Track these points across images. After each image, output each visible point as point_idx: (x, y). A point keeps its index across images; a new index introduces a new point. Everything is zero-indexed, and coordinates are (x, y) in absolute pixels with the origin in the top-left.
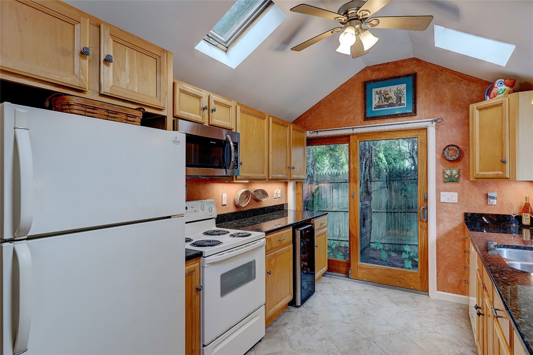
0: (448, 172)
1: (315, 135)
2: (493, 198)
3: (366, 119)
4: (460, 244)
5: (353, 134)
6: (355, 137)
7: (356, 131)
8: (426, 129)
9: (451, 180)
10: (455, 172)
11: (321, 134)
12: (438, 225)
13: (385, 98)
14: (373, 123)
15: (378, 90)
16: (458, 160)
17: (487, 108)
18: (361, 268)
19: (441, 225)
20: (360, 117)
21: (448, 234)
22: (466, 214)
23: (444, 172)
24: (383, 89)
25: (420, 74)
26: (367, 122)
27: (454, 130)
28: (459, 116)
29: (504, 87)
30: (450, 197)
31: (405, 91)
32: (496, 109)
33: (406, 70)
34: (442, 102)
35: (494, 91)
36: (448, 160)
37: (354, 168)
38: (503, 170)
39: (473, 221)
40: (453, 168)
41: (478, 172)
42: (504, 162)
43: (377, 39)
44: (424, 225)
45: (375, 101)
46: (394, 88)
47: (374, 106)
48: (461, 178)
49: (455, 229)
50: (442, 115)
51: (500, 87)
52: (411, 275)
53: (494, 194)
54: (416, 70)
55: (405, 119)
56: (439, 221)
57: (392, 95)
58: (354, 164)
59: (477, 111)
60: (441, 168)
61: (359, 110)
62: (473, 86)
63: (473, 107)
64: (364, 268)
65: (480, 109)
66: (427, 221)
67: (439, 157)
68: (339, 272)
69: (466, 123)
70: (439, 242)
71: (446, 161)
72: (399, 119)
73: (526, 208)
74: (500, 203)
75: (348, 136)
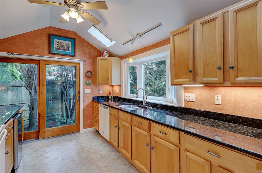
0: (88, 82)
1: (12, 56)
2: (101, 91)
3: (50, 53)
4: (91, 109)
5: (42, 60)
6: (43, 62)
7: (44, 58)
8: (79, 63)
9: (89, 84)
10: (90, 82)
11: (16, 56)
12: (84, 102)
13: (61, 46)
14: (54, 56)
15: (58, 40)
16: (90, 77)
17: (103, 60)
18: (47, 131)
19: (85, 103)
20: (46, 52)
21: (87, 106)
22: (93, 97)
23: (86, 82)
24: (60, 41)
25: (76, 40)
26: (51, 55)
27: (89, 66)
29: (107, 54)
30: (88, 91)
31: (70, 45)
32: (106, 60)
33: (71, 35)
34: (85, 54)
35: (104, 54)
37: (42, 78)
38: (108, 81)
41: (100, 82)
42: (109, 79)
44: (78, 103)
46: (66, 42)
47: (55, 48)
48: (92, 84)
49: (90, 103)
50: (85, 59)
51: (106, 54)
52: (73, 126)
53: (101, 89)
54: (75, 37)
55: (70, 57)
56: (84, 101)
57: (64, 45)
58: (42, 76)
59: (100, 60)
60: (85, 80)
61: (46, 48)
62: (95, 51)
63: (98, 58)
65: (101, 60)
66: (80, 102)
67: (84, 75)
68: (31, 138)
69: (94, 64)
70: (84, 109)
71: (87, 77)
72: (68, 57)
73: (110, 93)
74: (103, 92)
75: (39, 61)
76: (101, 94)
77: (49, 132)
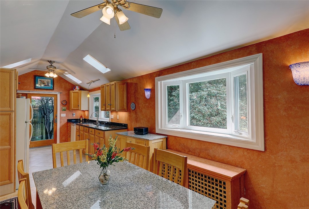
0: (63, 108)
3: (35, 88)
4: (66, 128)
5: (29, 94)
7: (30, 92)
8: (57, 95)
9: (64, 110)
10: (65, 108)
12: (60, 123)
13: (43, 83)
14: (38, 90)
15: (41, 79)
16: (66, 105)
17: (75, 92)
20: (32, 87)
21: (63, 126)
23: (62, 108)
24: (42, 80)
26: (35, 90)
27: (65, 96)
28: (67, 92)
29: (78, 88)
30: (63, 115)
31: (50, 82)
32: (77, 94)
34: (61, 88)
35: (76, 88)
36: (64, 105)
38: (78, 108)
39: (69, 121)
40: (65, 106)
41: (72, 108)
42: (79, 106)
44: (56, 124)
45: (39, 83)
46: (47, 80)
48: (67, 110)
49: (65, 124)
50: (61, 91)
51: (77, 88)
52: (51, 141)
53: (75, 114)
55: (50, 91)
56: (60, 122)
57: (46, 82)
60: (61, 107)
61: (32, 84)
62: (70, 85)
63: (71, 91)
65: (73, 93)
67: (61, 103)
69: (68, 95)
70: (60, 128)
71: (62, 105)
72: (48, 91)
73: (81, 117)
74: (76, 116)
75: (27, 94)
77: (33, 144)
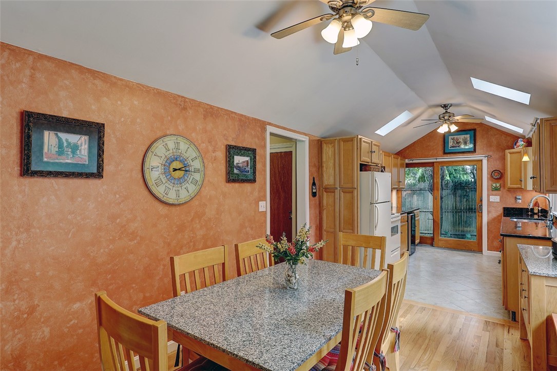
0: (494, 185)
1: (411, 162)
2: (520, 199)
3: (445, 153)
6: (437, 163)
7: (438, 160)
8: (482, 160)
9: (496, 189)
10: (498, 185)
11: (414, 161)
12: (488, 214)
13: (457, 142)
14: (449, 156)
15: (452, 137)
16: (500, 178)
17: (513, 153)
18: (441, 240)
19: (490, 215)
20: (441, 152)
21: (494, 219)
22: (504, 208)
23: (492, 185)
24: (455, 137)
25: (478, 129)
26: (445, 155)
27: (498, 162)
28: (501, 154)
29: (522, 143)
30: (495, 199)
31: (469, 139)
32: (518, 154)
33: (470, 126)
34: (491, 146)
35: (518, 144)
36: (495, 179)
37: (437, 182)
38: (521, 184)
39: (509, 212)
40: (498, 182)
41: (509, 185)
42: (521, 181)
43: (457, 128)
44: (480, 214)
45: (451, 144)
46: (463, 136)
47: (450, 146)
48: (502, 189)
49: (498, 216)
50: (491, 153)
51: (520, 143)
52: (472, 243)
53: (520, 197)
54: (476, 127)
55: (469, 154)
56: (489, 212)
57: (461, 140)
58: (436, 180)
59: (509, 154)
60: (490, 182)
61: (440, 148)
63: (507, 151)
64: (442, 240)
65: (510, 153)
66: (482, 212)
67: (489, 176)
68: (426, 243)
69: (503, 158)
70: (488, 223)
71: (493, 179)
72: (465, 154)
73: (536, 204)
74: (523, 202)
75: (433, 163)
76: (520, 203)
77: (443, 242)
